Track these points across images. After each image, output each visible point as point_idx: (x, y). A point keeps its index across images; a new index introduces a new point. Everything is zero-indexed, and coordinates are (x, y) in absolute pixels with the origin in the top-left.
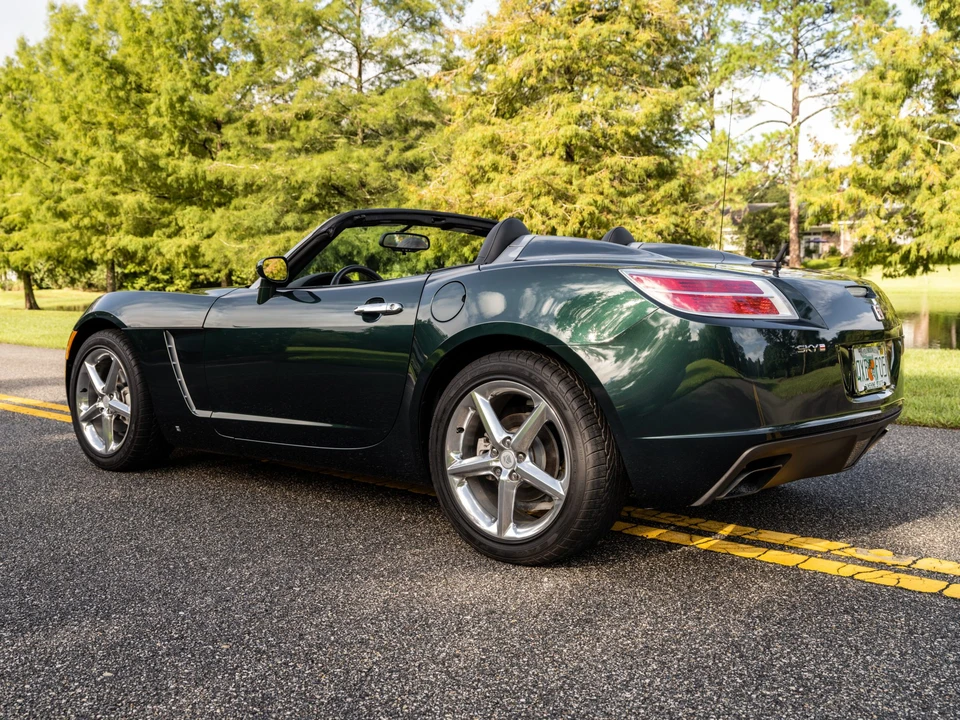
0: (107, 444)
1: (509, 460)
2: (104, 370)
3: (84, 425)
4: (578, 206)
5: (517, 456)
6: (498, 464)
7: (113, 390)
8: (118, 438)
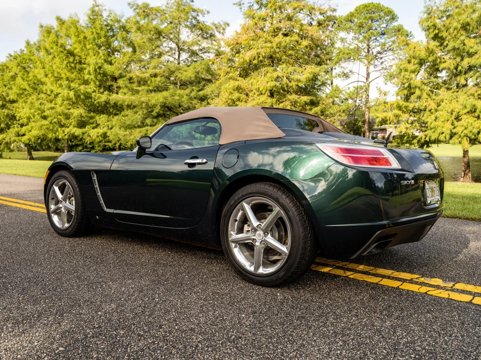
0: (63, 224)
1: (260, 235)
2: (62, 189)
3: (53, 215)
5: (264, 233)
6: (255, 237)
7: (67, 199)
8: (68, 221)
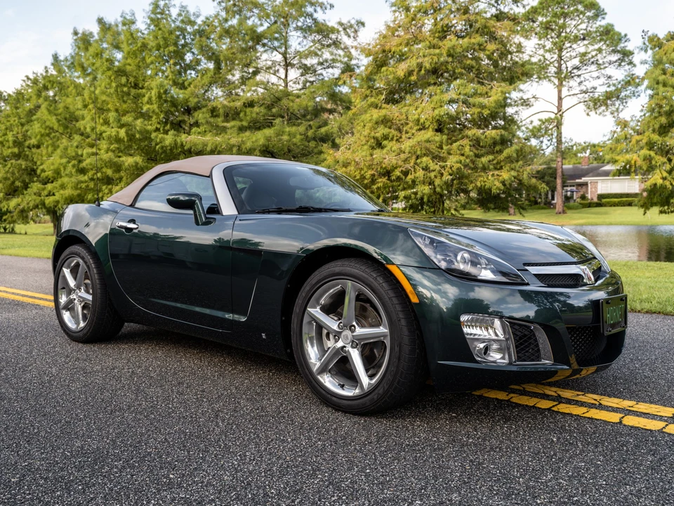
4: (448, 163)
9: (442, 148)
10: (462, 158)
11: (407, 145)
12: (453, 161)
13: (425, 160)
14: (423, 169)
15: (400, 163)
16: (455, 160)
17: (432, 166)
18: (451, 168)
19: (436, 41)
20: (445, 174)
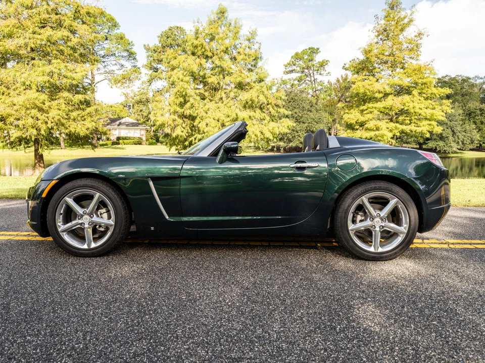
4: (51, 115)
9: (44, 104)
10: (60, 112)
11: (20, 100)
12: (53, 113)
13: (34, 112)
14: (33, 118)
15: (14, 112)
16: (55, 113)
17: (39, 115)
18: (53, 119)
19: (37, 29)
20: (49, 122)
